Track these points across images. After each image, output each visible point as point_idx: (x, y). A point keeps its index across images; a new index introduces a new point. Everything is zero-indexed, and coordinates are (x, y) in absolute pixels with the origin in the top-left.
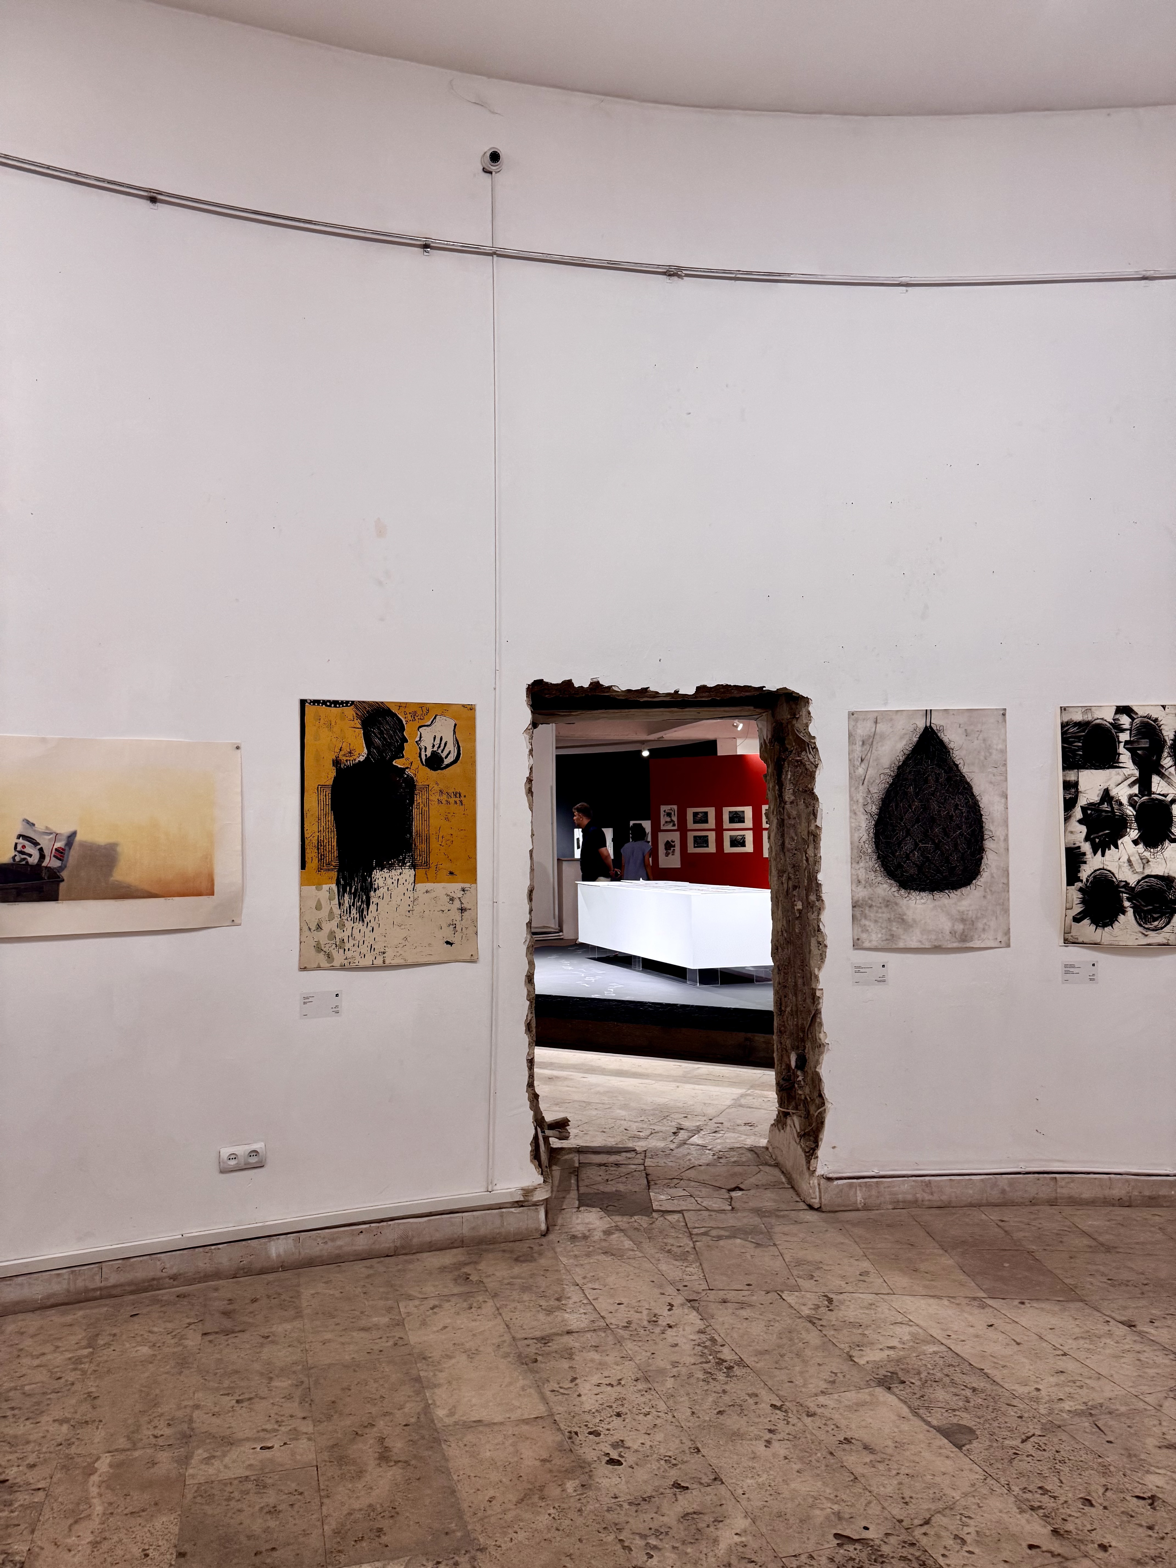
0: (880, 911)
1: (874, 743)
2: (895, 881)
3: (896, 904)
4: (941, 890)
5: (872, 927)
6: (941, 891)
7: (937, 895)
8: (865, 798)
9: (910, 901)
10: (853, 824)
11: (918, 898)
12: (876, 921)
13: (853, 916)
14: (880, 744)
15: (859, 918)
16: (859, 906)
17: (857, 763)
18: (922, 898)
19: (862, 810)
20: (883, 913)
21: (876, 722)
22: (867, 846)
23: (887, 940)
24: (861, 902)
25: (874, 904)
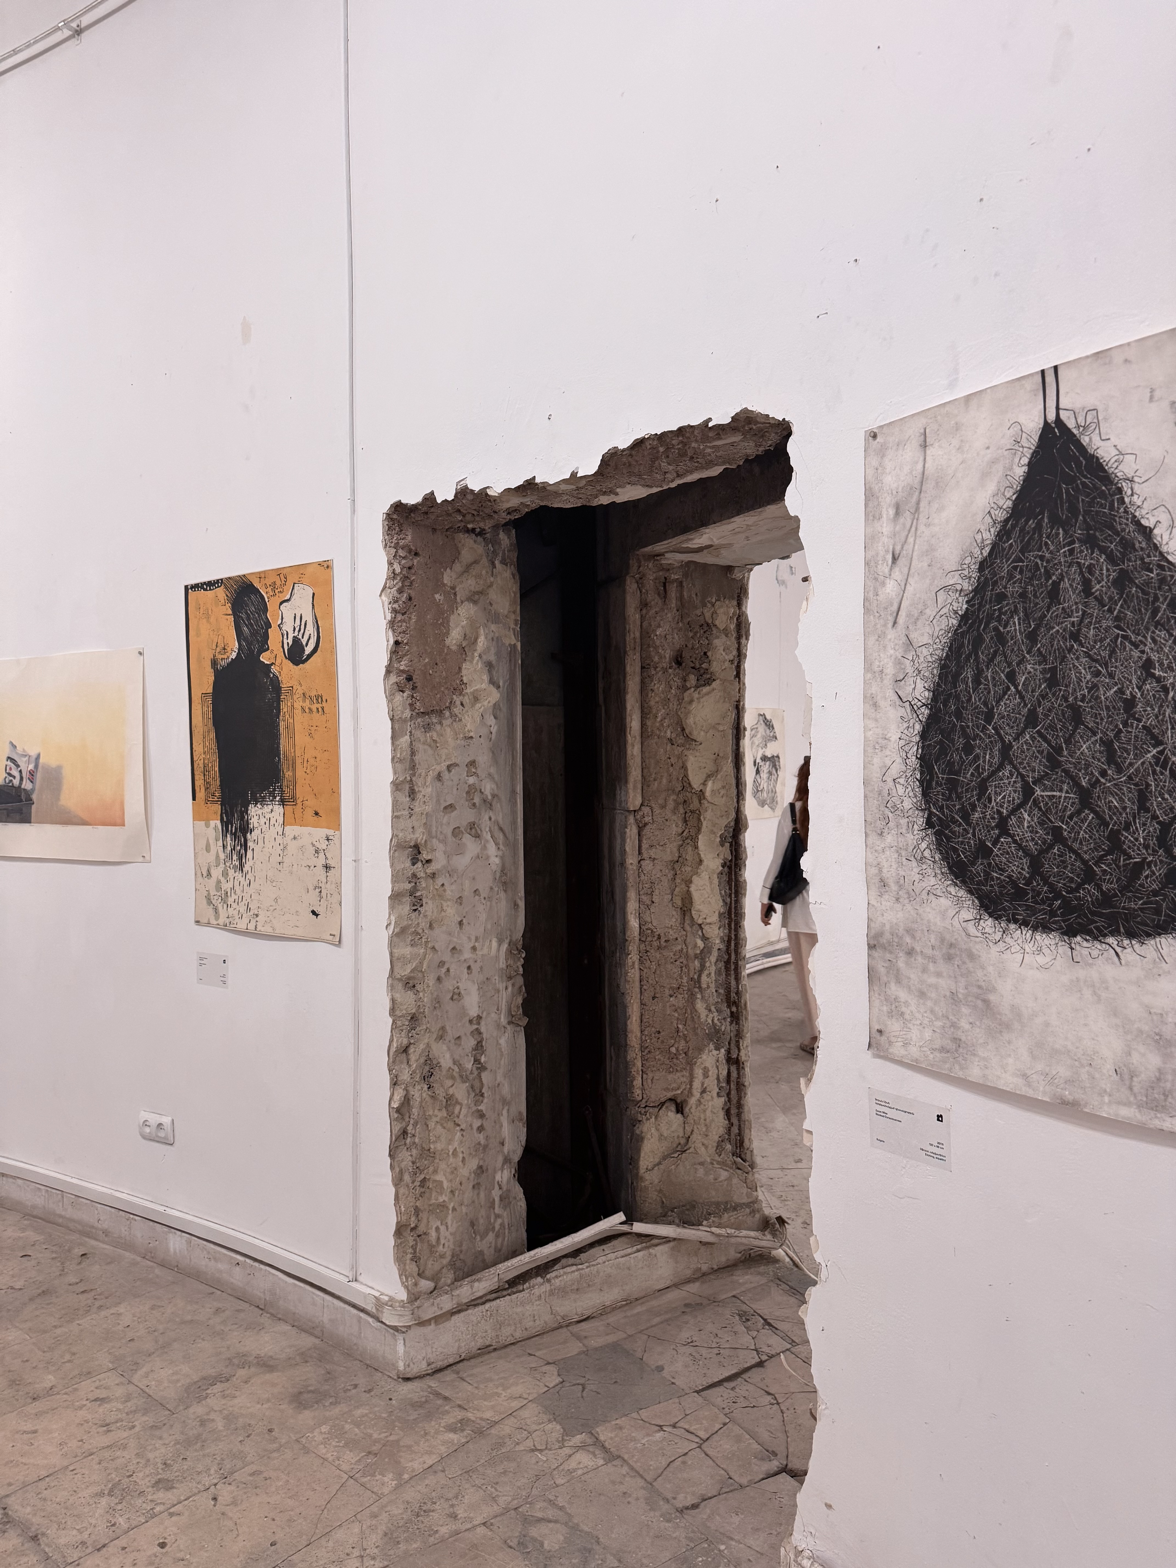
0: (931, 967)
1: (922, 505)
2: (970, 892)
3: (972, 956)
4: (1097, 935)
5: (913, 1008)
6: (1096, 938)
7: (1083, 946)
8: (898, 663)
9: (1007, 955)
10: (870, 733)
11: (1029, 947)
12: (922, 994)
13: (871, 970)
14: (935, 506)
15: (884, 979)
16: (884, 948)
17: (884, 569)
18: (1040, 950)
19: (890, 694)
20: (939, 975)
21: (924, 446)
22: (901, 791)
23: (943, 1050)
24: (887, 936)
25: (918, 949)
